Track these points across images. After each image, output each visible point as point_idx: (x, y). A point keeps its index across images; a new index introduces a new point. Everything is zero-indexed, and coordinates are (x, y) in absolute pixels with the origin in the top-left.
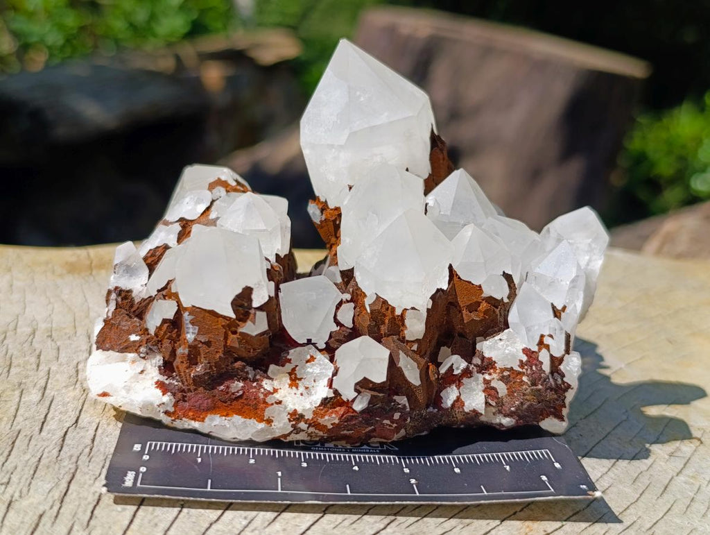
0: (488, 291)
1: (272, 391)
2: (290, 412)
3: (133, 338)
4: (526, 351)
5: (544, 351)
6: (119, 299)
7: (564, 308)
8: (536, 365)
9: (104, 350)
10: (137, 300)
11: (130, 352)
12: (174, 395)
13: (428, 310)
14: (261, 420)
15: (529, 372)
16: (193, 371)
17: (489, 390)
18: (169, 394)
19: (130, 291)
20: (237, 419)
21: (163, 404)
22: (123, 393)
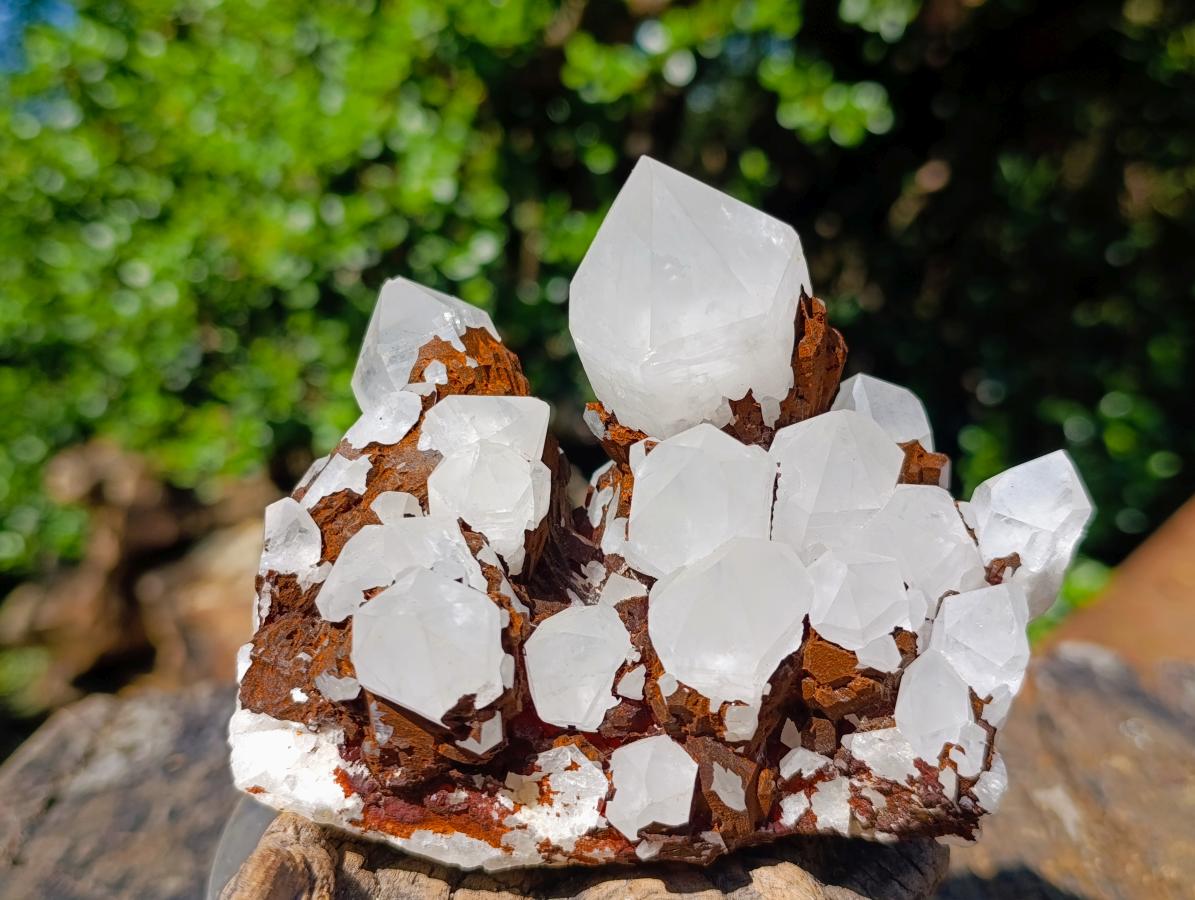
0: (865, 661)
1: (511, 809)
2: (541, 842)
3: (299, 696)
4: (920, 764)
5: (948, 769)
6: (276, 590)
7: (989, 699)
8: (933, 787)
9: (253, 711)
10: (305, 588)
11: (293, 720)
12: (363, 796)
13: (764, 698)
14: (497, 845)
15: (922, 791)
16: (389, 777)
17: (857, 800)
18: (355, 794)
19: (294, 576)
20: (461, 838)
21: (347, 810)
22: (285, 788)
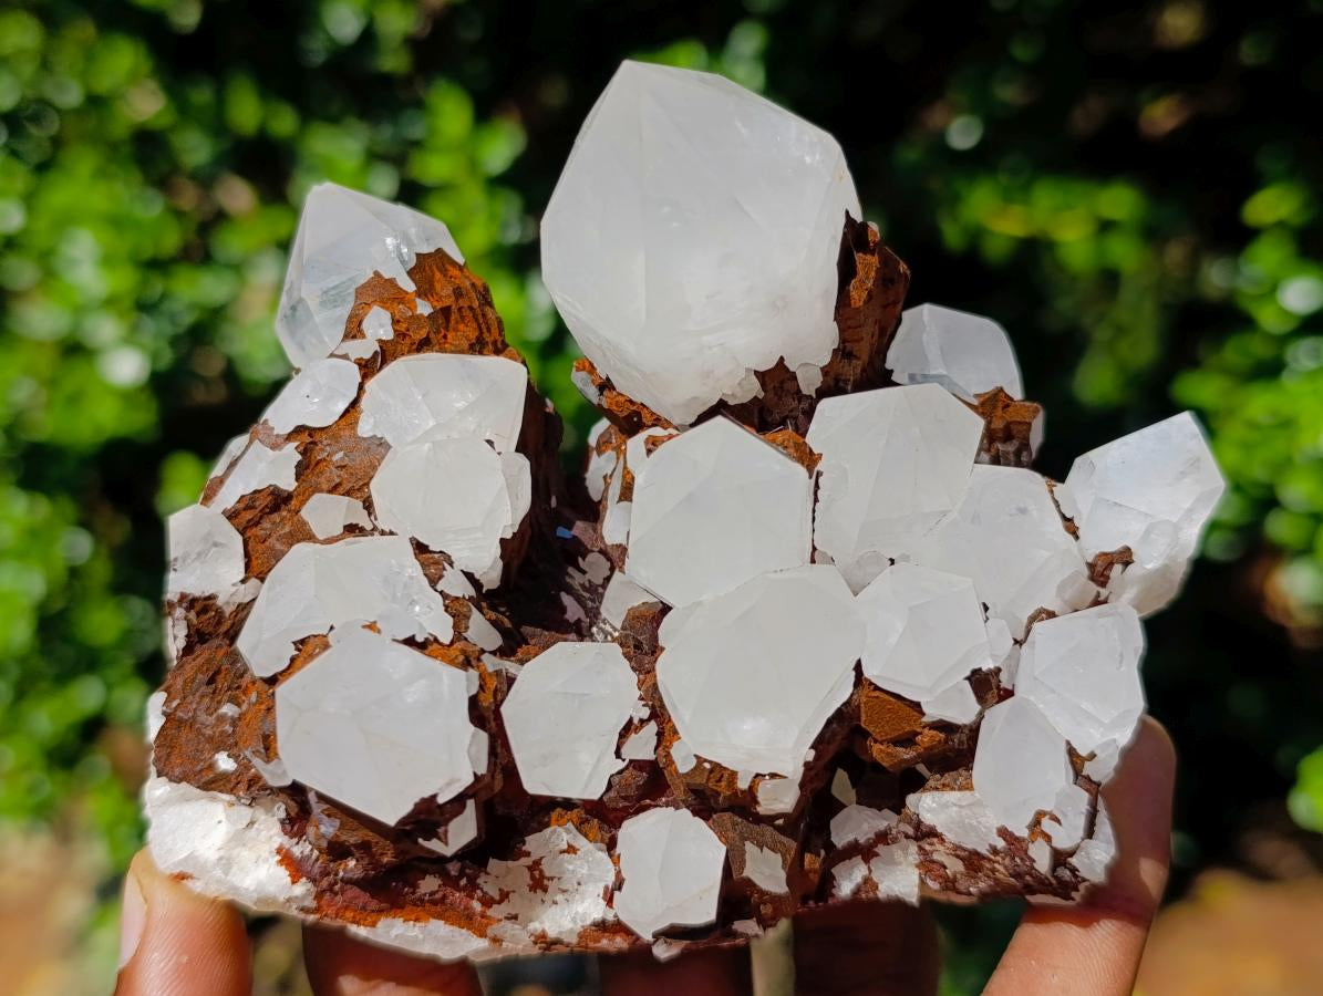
0: (933, 712)
1: (497, 898)
2: (537, 934)
3: (225, 763)
4: (1003, 833)
5: (1041, 841)
6: (192, 615)
7: (1092, 756)
8: (1022, 859)
9: (170, 780)
10: (228, 610)
11: (221, 791)
12: (314, 881)
13: (807, 764)
14: (482, 935)
15: (1007, 861)
16: (342, 866)
17: (928, 865)
18: (304, 879)
19: (212, 597)
20: (438, 927)
21: (296, 897)
22: (218, 873)
